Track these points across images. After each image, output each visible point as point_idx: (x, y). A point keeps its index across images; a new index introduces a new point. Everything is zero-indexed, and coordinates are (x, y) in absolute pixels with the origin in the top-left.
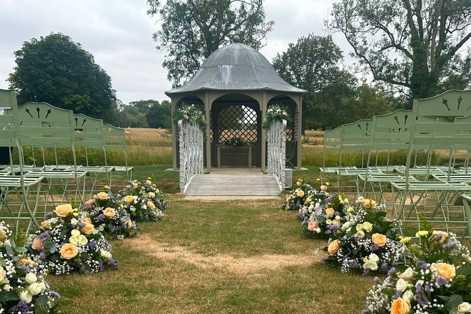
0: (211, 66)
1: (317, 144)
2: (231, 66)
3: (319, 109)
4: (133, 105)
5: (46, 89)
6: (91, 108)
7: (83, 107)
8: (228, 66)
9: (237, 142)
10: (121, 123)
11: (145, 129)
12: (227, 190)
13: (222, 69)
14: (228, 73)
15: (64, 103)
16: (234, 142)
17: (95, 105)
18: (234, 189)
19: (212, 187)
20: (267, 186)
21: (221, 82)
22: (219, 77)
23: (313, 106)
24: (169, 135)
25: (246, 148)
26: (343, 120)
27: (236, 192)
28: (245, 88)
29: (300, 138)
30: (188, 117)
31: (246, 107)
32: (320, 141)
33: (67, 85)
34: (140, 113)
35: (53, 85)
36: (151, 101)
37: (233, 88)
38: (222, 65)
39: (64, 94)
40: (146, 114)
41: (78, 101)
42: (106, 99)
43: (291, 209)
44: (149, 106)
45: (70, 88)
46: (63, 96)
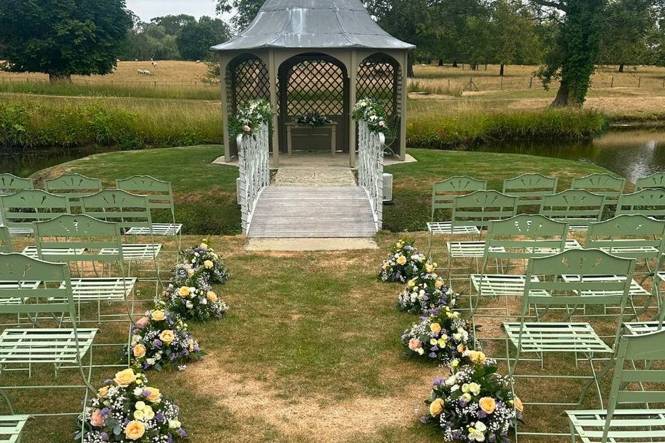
0: (275, 8)
1: (430, 94)
2: (305, 10)
3: (434, 35)
4: (157, 23)
5: (28, 11)
6: (97, 39)
7: (85, 39)
8: (301, 10)
9: (315, 120)
10: (140, 51)
11: (177, 63)
12: (305, 228)
13: (292, 13)
14: (301, 22)
15: (57, 33)
16: (311, 120)
17: (103, 36)
18: (314, 226)
19: (284, 221)
20: (359, 219)
21: (291, 35)
22: (288, 26)
23: (424, 31)
24: (213, 80)
25: (328, 127)
26: (468, 51)
27: (316, 231)
28: (325, 45)
29: (405, 82)
30: (249, 128)
31: (327, 63)
32: (434, 88)
33: (59, 5)
34: (168, 36)
35: (38, 5)
36: (183, 17)
37: (309, 45)
38: (291, 8)
39: (55, 19)
40: (176, 37)
41: (78, 30)
42: (118, 26)
43: (389, 281)
44: (181, 24)
45: (65, 9)
46: (54, 22)
